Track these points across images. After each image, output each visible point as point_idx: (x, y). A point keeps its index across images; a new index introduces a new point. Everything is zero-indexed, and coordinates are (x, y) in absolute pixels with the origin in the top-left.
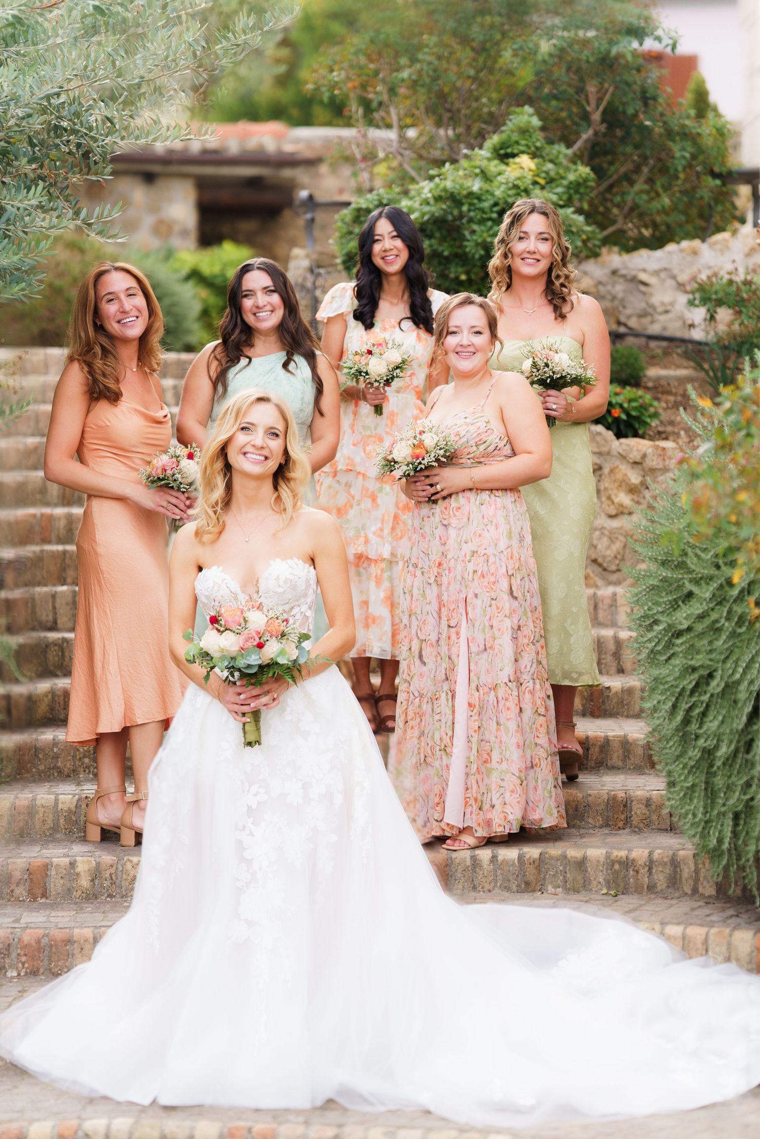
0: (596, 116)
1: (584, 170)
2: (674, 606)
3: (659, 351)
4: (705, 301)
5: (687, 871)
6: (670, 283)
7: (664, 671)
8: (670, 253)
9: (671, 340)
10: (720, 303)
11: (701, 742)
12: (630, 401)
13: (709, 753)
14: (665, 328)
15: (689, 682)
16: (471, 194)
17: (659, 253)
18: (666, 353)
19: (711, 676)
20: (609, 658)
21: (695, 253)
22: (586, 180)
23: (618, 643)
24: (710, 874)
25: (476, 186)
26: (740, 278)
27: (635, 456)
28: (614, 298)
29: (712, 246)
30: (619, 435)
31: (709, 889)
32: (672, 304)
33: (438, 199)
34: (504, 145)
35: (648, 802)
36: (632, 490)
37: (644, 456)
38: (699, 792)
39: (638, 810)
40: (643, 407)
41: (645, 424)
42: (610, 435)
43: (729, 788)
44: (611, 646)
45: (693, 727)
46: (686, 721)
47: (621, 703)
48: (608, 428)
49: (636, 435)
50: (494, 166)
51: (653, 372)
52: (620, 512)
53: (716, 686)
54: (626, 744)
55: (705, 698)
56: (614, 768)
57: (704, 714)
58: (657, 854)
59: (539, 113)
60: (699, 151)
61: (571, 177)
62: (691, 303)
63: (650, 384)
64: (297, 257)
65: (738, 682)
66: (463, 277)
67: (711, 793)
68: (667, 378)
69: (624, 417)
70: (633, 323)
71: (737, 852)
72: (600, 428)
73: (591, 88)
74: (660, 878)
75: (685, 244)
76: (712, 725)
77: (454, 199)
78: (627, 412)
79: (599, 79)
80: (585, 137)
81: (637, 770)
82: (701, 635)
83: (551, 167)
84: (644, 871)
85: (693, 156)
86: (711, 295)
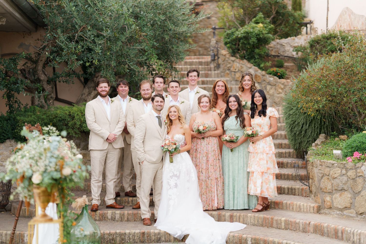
0: (274, 13)
1: (272, 26)
2: (290, 110)
3: (287, 60)
4: (296, 50)
5: (292, 154)
6: (289, 45)
7: (288, 121)
8: (289, 39)
9: (289, 57)
10: (299, 51)
11: (294, 132)
12: (281, 71)
13: (295, 134)
14: (288, 55)
15: (292, 122)
16: (251, 32)
17: (287, 39)
18: (288, 60)
19: (296, 121)
21: (294, 39)
22: (273, 28)
24: (295, 154)
25: (252, 30)
26: (303, 46)
27: (282, 82)
28: (277, 48)
29: (297, 38)
30: (280, 78)
31: (295, 157)
32: (289, 50)
33: (244, 33)
34: (257, 20)
35: (285, 144)
36: (282, 89)
37: (284, 83)
38: (294, 140)
39: (283, 145)
40: (284, 73)
41: (284, 76)
42: (278, 78)
43: (298, 139)
45: (293, 130)
46: (292, 129)
48: (277, 77)
49: (283, 78)
50: (255, 25)
51: (286, 64)
52: (280, 93)
53: (296, 123)
54: (281, 135)
55: (295, 125)
56: (279, 139)
57: (294, 127)
58: (287, 151)
59: (263, 14)
60: (295, 19)
61: (270, 27)
62: (293, 51)
63: (285, 67)
64: (213, 40)
65: (300, 122)
66: (249, 47)
67: (295, 140)
68: (288, 65)
69: (280, 75)
70: (282, 53)
71: (299, 149)
72: (276, 77)
73: (273, 7)
74: (287, 155)
75: (292, 38)
76: (296, 129)
77: (247, 33)
78: (281, 74)
79: (275, 6)
80: (272, 17)
81: (283, 139)
82: (294, 115)
83: (265, 25)
84: (284, 154)
85: (294, 20)
86: (297, 49)
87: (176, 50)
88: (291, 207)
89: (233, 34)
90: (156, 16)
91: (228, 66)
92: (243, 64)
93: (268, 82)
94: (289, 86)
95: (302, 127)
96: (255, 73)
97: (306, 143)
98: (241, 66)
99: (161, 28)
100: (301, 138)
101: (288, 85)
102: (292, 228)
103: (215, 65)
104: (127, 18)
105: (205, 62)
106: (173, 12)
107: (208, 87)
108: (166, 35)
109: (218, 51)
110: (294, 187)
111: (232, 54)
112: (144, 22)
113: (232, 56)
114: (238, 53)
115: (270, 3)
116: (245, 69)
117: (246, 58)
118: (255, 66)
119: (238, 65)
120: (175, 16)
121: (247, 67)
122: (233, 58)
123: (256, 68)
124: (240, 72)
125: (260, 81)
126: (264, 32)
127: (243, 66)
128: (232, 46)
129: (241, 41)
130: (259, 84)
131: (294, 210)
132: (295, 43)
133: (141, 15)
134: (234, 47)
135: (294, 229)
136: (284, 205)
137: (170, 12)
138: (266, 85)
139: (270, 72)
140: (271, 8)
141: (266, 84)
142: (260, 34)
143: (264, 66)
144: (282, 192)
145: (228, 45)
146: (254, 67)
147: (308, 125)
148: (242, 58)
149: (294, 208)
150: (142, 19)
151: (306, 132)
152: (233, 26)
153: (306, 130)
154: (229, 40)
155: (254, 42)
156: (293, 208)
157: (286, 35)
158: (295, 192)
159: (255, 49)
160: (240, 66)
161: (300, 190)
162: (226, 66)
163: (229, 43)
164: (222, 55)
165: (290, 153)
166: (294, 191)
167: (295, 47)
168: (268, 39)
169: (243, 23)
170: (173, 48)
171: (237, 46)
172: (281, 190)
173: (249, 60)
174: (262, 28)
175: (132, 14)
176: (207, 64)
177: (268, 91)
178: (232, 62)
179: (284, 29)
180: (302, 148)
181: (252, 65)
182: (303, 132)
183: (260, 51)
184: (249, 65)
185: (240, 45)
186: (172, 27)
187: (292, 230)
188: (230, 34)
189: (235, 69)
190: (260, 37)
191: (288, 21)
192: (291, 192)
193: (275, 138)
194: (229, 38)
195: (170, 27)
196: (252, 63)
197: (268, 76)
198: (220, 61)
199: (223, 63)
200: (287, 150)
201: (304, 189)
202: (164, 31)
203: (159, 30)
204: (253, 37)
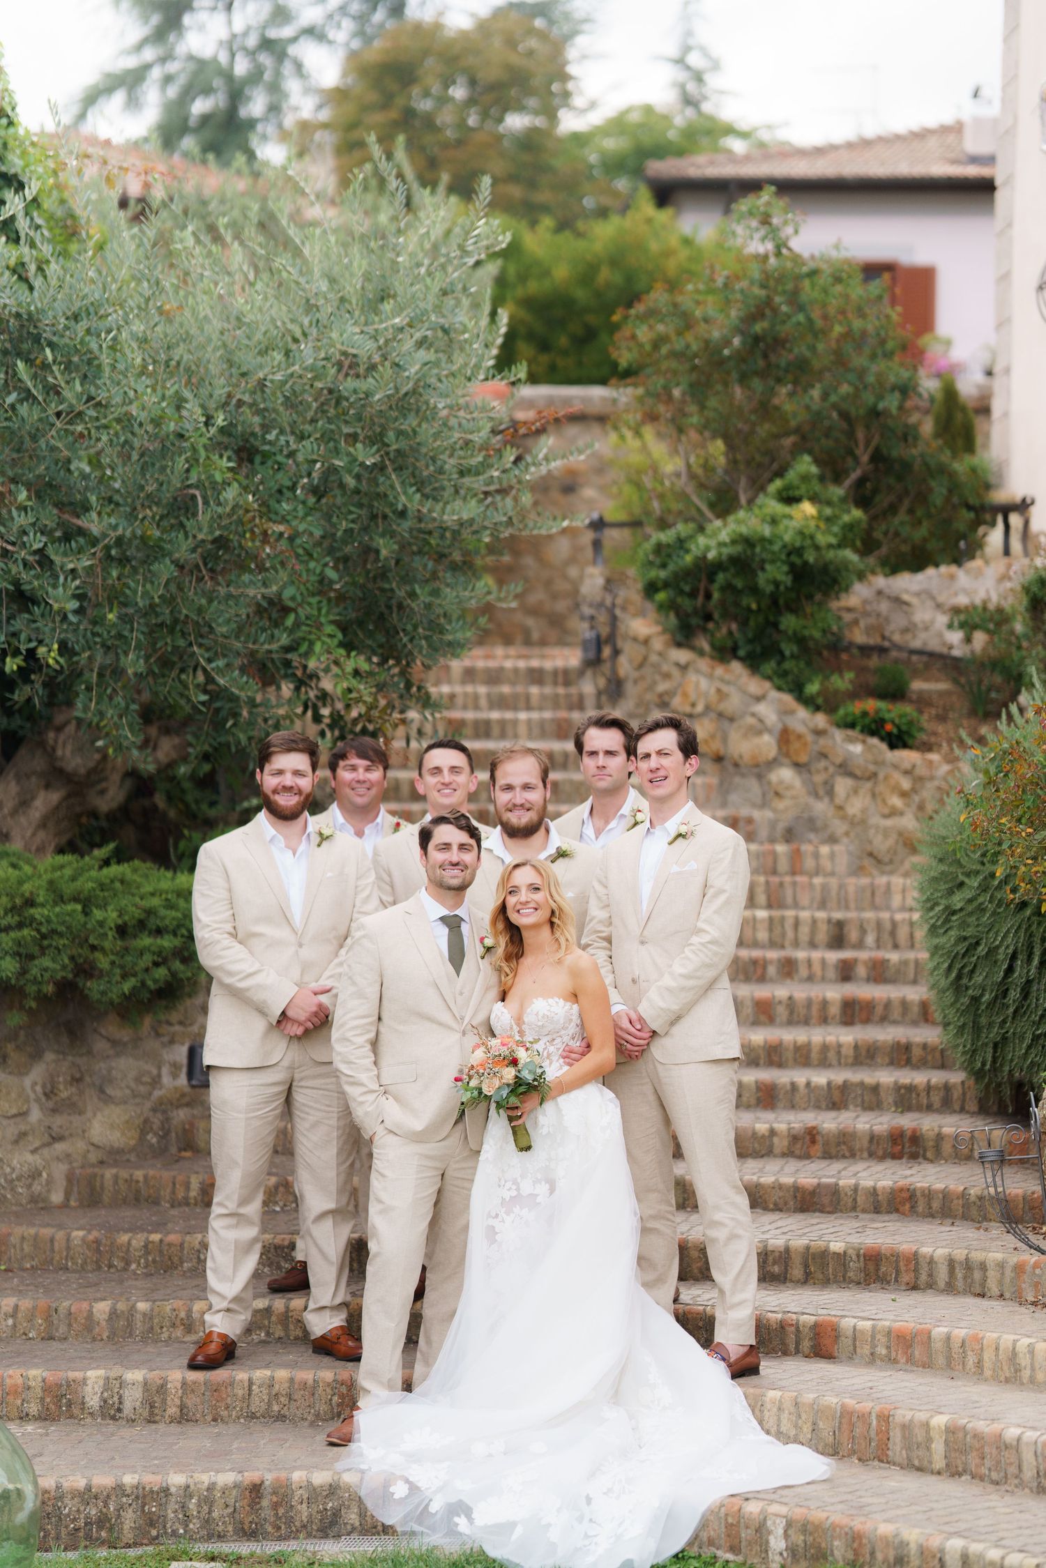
0: (865, 458)
1: (857, 513)
2: (950, 892)
3: (920, 666)
4: (962, 626)
5: (956, 1094)
6: (929, 603)
7: (943, 940)
8: (930, 578)
9: (932, 655)
10: (975, 627)
11: (970, 992)
12: (901, 716)
13: (975, 1000)
14: (925, 644)
15: (961, 948)
16: (763, 539)
17: (920, 577)
18: (927, 666)
19: (978, 943)
20: (886, 937)
21: (952, 577)
22: (859, 521)
23: (894, 924)
24: (974, 1090)
25: (767, 531)
26: (991, 607)
27: (907, 766)
28: (878, 615)
29: (968, 572)
30: (892, 746)
31: (972, 1106)
32: (932, 622)
33: (734, 542)
34: (787, 488)
35: (925, 1046)
36: (904, 794)
37: (914, 766)
38: (968, 1030)
39: (917, 1053)
40: (911, 723)
41: (912, 736)
42: (883, 747)
43: (990, 1025)
44: (888, 926)
45: (964, 981)
46: (959, 977)
47: (898, 971)
48: (882, 739)
49: (905, 746)
50: (777, 508)
51: (917, 685)
52: (894, 813)
53: (982, 950)
54: (904, 1004)
55: (974, 959)
56: (895, 1022)
57: (972, 971)
58: (934, 1081)
59: (817, 461)
60: (954, 486)
61: (846, 518)
62: (950, 626)
63: (915, 696)
65: (998, 947)
66: (754, 606)
67: (977, 1029)
68: (929, 692)
69: (895, 731)
70: (897, 638)
71: (995, 1069)
72: (875, 741)
73: (860, 434)
74: (936, 1099)
75: (943, 569)
76: (978, 978)
77: (747, 542)
78: (898, 727)
79: (867, 427)
80: (854, 476)
81: (915, 1023)
82: (970, 914)
83: (828, 511)
84: (923, 1094)
85: (950, 491)
86: (968, 620)
87: (428, 606)
88: (971, 1360)
89: (681, 548)
90: (337, 451)
91: (662, 687)
92: (728, 683)
93: (838, 761)
94: (936, 783)
95: (1010, 970)
96: (780, 720)
97: (1029, 1047)
98: (719, 691)
99: (361, 506)
100: (1004, 1022)
101: (932, 778)
102: (984, 1471)
103: (602, 682)
104: (203, 453)
105: (555, 673)
106: (415, 432)
107: (571, 782)
108: (383, 535)
109: (614, 620)
110: (977, 1256)
111: (679, 638)
112: (280, 475)
113: (679, 645)
114: (705, 630)
115: (844, 415)
116: (734, 702)
117: (741, 653)
118: (779, 689)
119: (704, 683)
120: (424, 450)
121: (744, 692)
122: (682, 656)
123: (787, 698)
124: (713, 715)
125: (803, 758)
126: (822, 539)
127: (725, 688)
128: (679, 600)
129: (721, 577)
130: (800, 773)
131: (988, 1373)
132: (956, 594)
133: (270, 443)
134: (686, 604)
135: (994, 1475)
136: (938, 1345)
137: (400, 433)
138: (832, 776)
139: (849, 719)
140: (851, 434)
141: (831, 769)
142: (802, 548)
143: (818, 694)
144: (924, 1277)
145: (661, 596)
146: (774, 694)
147: (1036, 962)
148: (724, 653)
149: (987, 1364)
150: (270, 463)
151: (1026, 994)
152: (680, 513)
153: (1029, 982)
154: (663, 574)
155: (776, 584)
156: (979, 1364)
157: (918, 560)
158: (985, 1279)
159: (780, 613)
160: (713, 691)
161: (1009, 1273)
162: (651, 688)
163: (666, 585)
164: (635, 639)
165: (947, 1088)
166: (977, 1275)
167: (956, 610)
168: (838, 570)
169: (724, 504)
170: (412, 595)
171: (700, 599)
172: (916, 1270)
173: (753, 663)
174: (812, 524)
175: (225, 440)
176: (566, 677)
177: (838, 801)
178: (675, 672)
179: (905, 531)
180: (1007, 1068)
181: (767, 685)
182: (1014, 994)
183: (802, 622)
184: (755, 685)
185: (716, 595)
186: (409, 499)
187: (982, 1479)
188: (668, 545)
189: (693, 705)
190: (806, 563)
191: (922, 497)
192: (965, 1278)
193: (876, 1018)
194: (664, 566)
195: (403, 498)
196: (769, 678)
197: (838, 735)
198: (625, 666)
199: (635, 674)
200: (937, 1077)
201: (1028, 1269)
202: (374, 517)
203: (351, 512)
204: (773, 562)
